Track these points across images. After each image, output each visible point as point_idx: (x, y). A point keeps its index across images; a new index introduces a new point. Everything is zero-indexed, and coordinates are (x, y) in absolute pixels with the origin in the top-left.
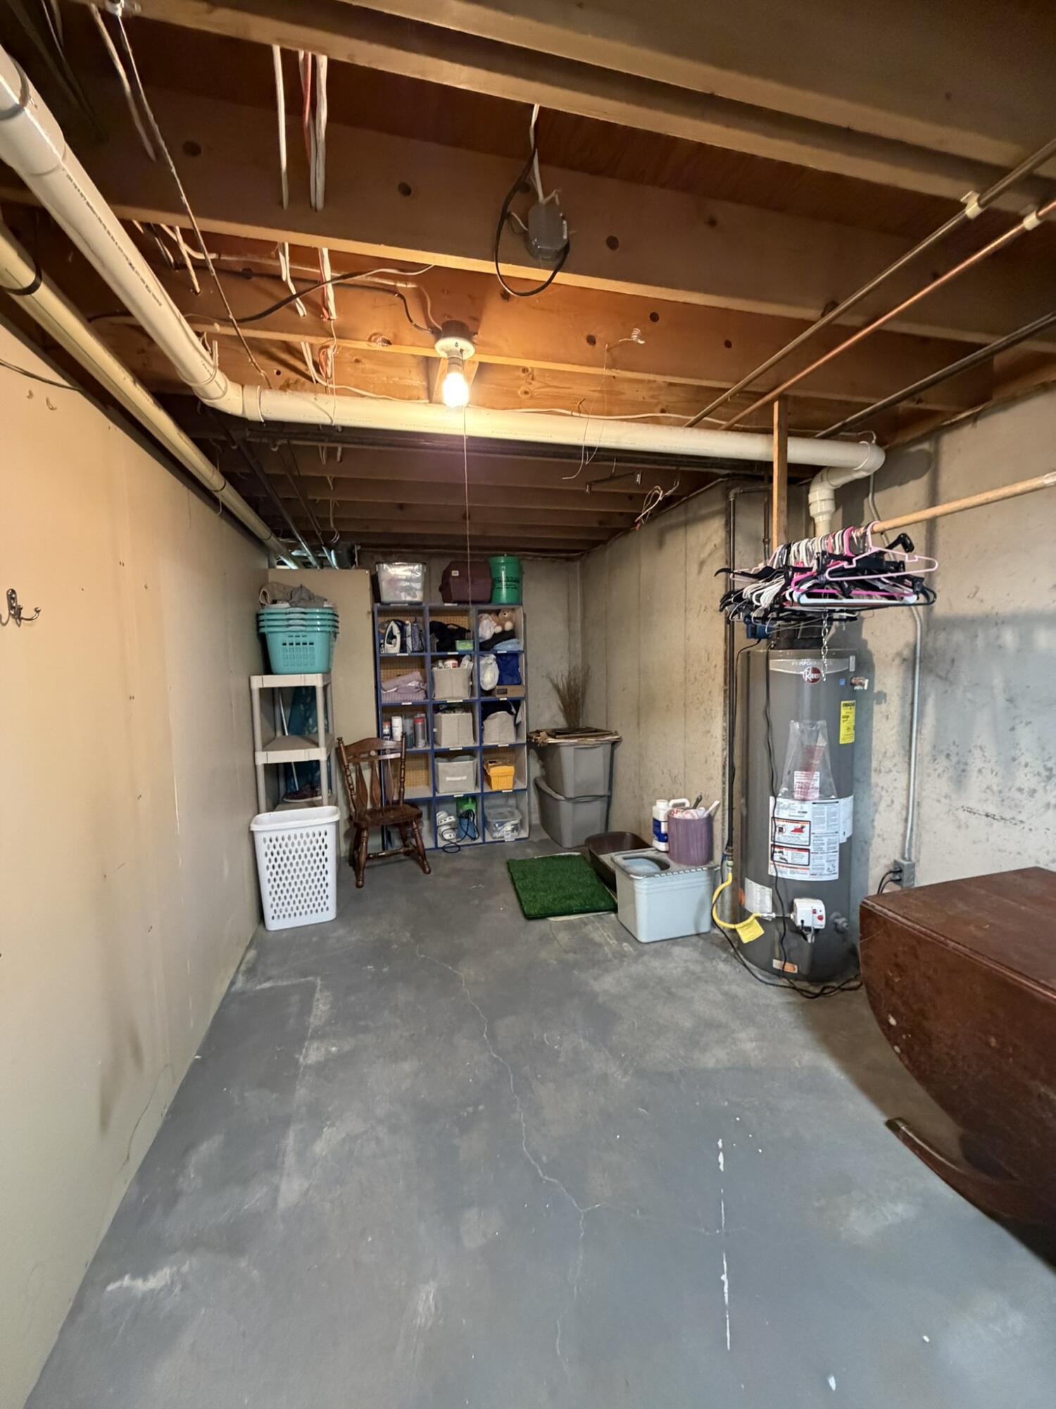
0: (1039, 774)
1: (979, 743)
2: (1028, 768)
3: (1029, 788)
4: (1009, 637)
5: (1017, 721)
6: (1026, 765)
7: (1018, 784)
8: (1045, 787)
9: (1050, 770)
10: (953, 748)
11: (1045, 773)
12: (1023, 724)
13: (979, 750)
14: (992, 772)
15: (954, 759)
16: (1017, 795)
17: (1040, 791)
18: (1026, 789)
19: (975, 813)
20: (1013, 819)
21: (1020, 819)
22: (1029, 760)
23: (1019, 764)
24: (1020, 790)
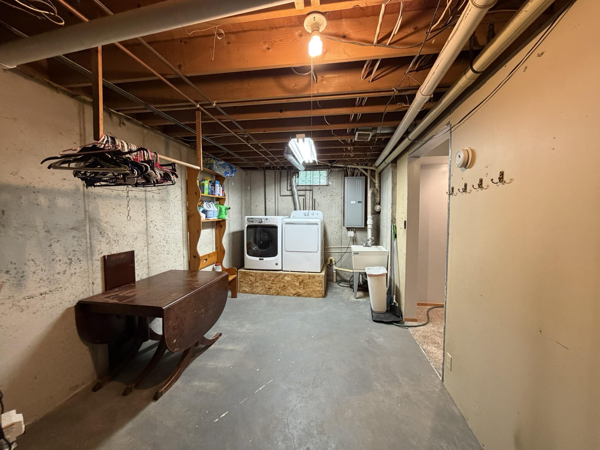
0: (66, 263)
1: (31, 257)
2: (61, 262)
3: (63, 271)
4: (42, 200)
5: (53, 241)
6: (60, 261)
7: (57, 271)
8: (70, 267)
9: (71, 259)
10: (10, 266)
11: (68, 261)
12: (56, 243)
13: (31, 262)
14: (42, 270)
15: (13, 272)
16: (58, 276)
17: (68, 270)
18: (61, 272)
19: (33, 297)
20: (56, 288)
21: (60, 287)
22: (61, 258)
23: (57, 261)
24: (59, 273)
